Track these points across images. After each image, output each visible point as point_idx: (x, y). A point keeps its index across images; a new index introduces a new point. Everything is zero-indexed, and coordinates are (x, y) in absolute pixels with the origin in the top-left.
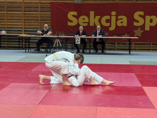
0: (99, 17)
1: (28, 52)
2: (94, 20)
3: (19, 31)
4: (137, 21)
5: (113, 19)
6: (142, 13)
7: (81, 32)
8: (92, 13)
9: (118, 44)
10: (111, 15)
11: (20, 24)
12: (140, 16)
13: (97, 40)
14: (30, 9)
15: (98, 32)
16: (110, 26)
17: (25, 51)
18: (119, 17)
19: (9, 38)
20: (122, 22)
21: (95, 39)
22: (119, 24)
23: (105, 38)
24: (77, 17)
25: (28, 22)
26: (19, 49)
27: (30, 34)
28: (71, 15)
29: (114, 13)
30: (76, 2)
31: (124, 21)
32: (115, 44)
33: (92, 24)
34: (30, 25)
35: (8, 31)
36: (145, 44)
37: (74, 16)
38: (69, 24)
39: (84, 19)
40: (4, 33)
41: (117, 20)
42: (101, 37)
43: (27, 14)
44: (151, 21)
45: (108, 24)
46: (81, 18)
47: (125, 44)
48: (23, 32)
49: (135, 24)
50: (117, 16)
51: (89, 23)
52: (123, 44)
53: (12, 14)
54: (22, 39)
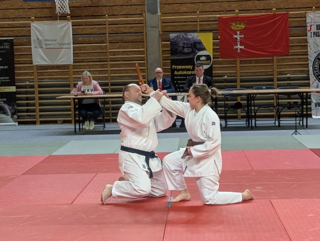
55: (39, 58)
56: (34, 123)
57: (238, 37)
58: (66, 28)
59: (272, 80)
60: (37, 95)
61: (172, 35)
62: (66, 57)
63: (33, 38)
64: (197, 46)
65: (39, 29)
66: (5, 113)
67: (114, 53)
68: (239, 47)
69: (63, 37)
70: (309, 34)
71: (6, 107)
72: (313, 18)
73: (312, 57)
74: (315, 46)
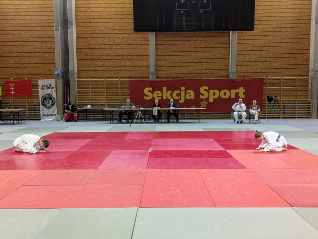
0: (171, 92)
1: (112, 123)
2: (166, 94)
3: (102, 105)
4: (203, 95)
5: (183, 93)
6: (207, 88)
7: (157, 104)
8: (165, 89)
9: (187, 114)
10: (180, 90)
11: (102, 100)
12: (205, 90)
13: (171, 111)
14: (111, 86)
15: (172, 104)
16: (180, 99)
17: (109, 122)
18: (188, 92)
19: (93, 112)
20: (190, 96)
21: (169, 110)
22: (188, 97)
23: (178, 110)
24: (152, 92)
25: (110, 98)
26: (103, 121)
27: (112, 107)
28: (147, 90)
29: (183, 88)
30: (151, 80)
31: (191, 95)
32: (184, 114)
33: (165, 98)
34: (111, 100)
35: (92, 105)
36: (209, 114)
37: (149, 91)
38: (146, 98)
39: (158, 94)
40: (89, 107)
41: (186, 94)
42: (174, 108)
43: (108, 90)
44: (214, 94)
45: (178, 98)
46: (156, 92)
47: (193, 114)
48: (106, 106)
49: (201, 97)
50: (185, 90)
51: (162, 97)
52: (191, 114)
53: (96, 90)
54: (105, 112)
57: (12, 88)
59: (25, 106)
68: (12, 92)
70: (39, 88)
72: (41, 82)
73: (40, 97)
74: (42, 93)
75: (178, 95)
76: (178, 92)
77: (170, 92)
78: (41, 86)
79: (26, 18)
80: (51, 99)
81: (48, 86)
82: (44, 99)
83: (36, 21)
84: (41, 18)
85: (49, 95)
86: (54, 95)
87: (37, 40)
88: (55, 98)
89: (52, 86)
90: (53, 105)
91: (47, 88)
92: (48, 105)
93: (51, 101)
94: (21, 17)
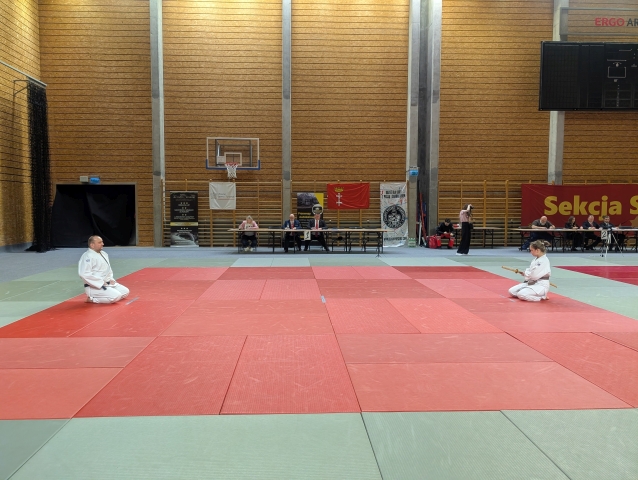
0: (586, 203)
2: (579, 207)
4: (635, 208)
5: (605, 205)
8: (577, 198)
10: (601, 201)
11: (478, 215)
12: (637, 201)
18: (612, 203)
20: (615, 210)
22: (612, 212)
24: (557, 204)
25: (492, 212)
28: (549, 201)
29: (605, 198)
30: (552, 184)
31: (617, 208)
33: (576, 213)
34: (492, 216)
37: (552, 202)
39: (566, 206)
41: (609, 206)
43: (489, 200)
45: (597, 213)
46: (563, 204)
49: (632, 212)
50: (609, 201)
51: (572, 211)
55: (214, 205)
56: (209, 246)
57: (339, 196)
58: (231, 187)
59: (359, 223)
60: (211, 229)
61: (299, 194)
62: (231, 205)
63: (210, 192)
64: (314, 201)
65: (215, 187)
66: (190, 239)
67: (262, 204)
68: (339, 202)
69: (230, 193)
70: (381, 196)
71: (192, 235)
72: (384, 187)
73: (383, 210)
74: (385, 204)
75: (597, 208)
76: (598, 203)
77: (584, 204)
78: (384, 194)
79: (360, 85)
80: (399, 213)
81: (395, 194)
82: (389, 213)
83: (375, 91)
84: (383, 85)
85: (396, 207)
86: (404, 207)
87: (375, 120)
88: (406, 211)
89: (402, 193)
90: (402, 222)
91: (394, 197)
92: (394, 223)
93: (399, 217)
94: (351, 85)
